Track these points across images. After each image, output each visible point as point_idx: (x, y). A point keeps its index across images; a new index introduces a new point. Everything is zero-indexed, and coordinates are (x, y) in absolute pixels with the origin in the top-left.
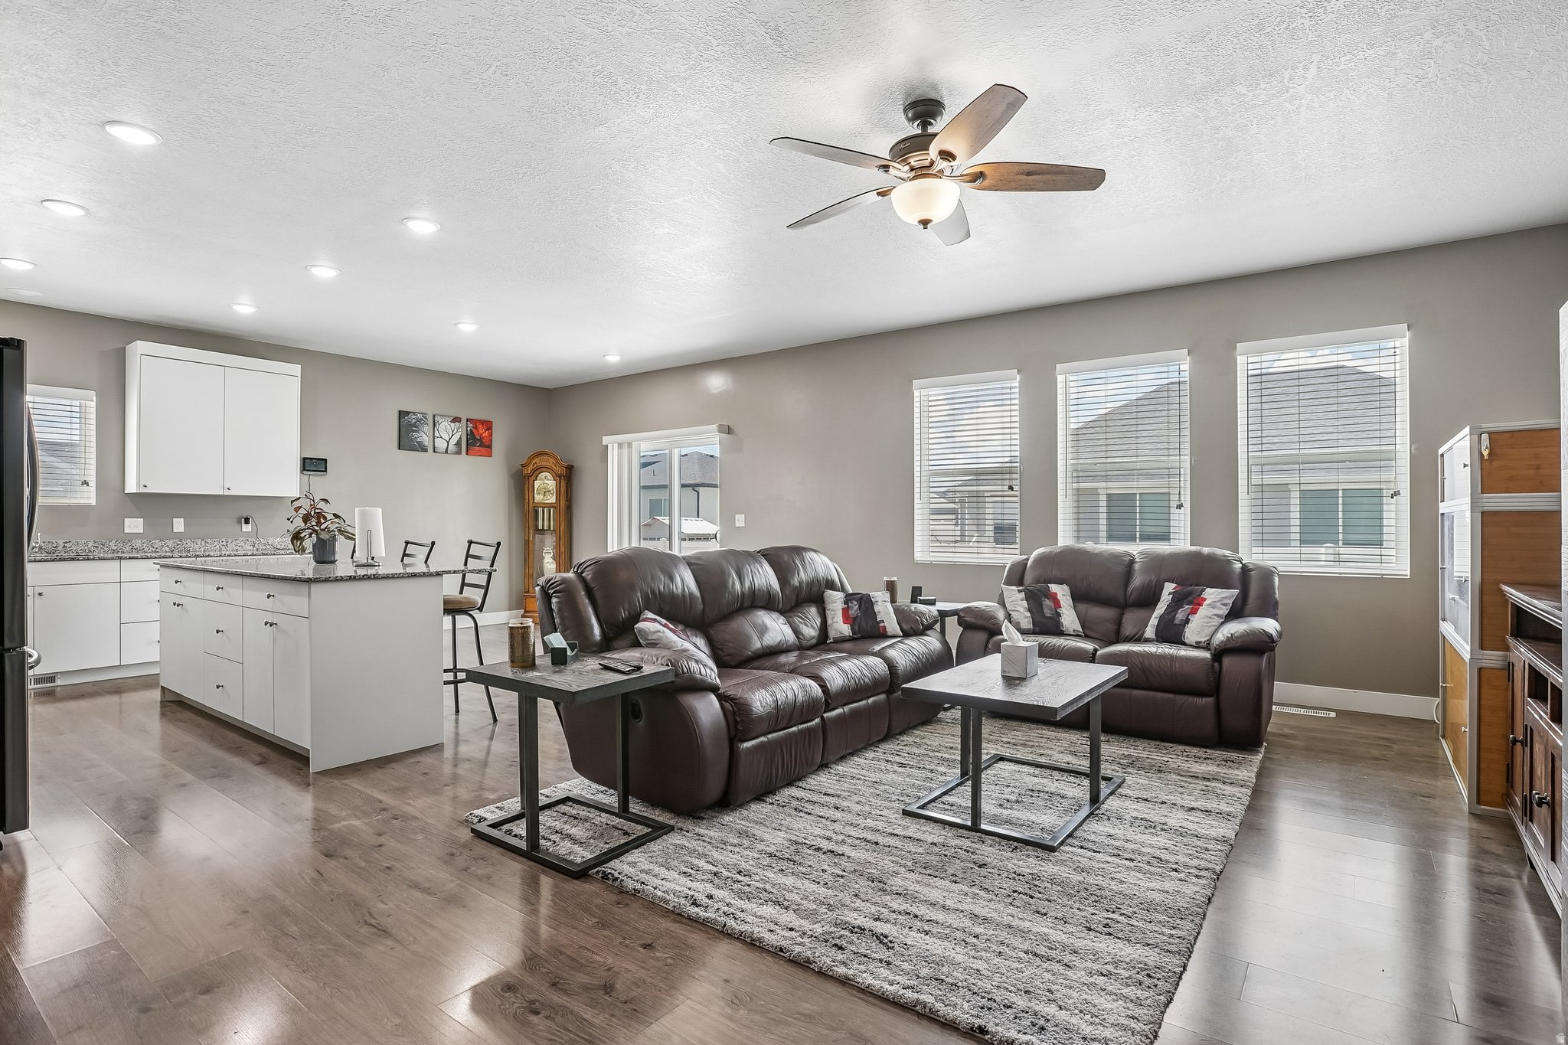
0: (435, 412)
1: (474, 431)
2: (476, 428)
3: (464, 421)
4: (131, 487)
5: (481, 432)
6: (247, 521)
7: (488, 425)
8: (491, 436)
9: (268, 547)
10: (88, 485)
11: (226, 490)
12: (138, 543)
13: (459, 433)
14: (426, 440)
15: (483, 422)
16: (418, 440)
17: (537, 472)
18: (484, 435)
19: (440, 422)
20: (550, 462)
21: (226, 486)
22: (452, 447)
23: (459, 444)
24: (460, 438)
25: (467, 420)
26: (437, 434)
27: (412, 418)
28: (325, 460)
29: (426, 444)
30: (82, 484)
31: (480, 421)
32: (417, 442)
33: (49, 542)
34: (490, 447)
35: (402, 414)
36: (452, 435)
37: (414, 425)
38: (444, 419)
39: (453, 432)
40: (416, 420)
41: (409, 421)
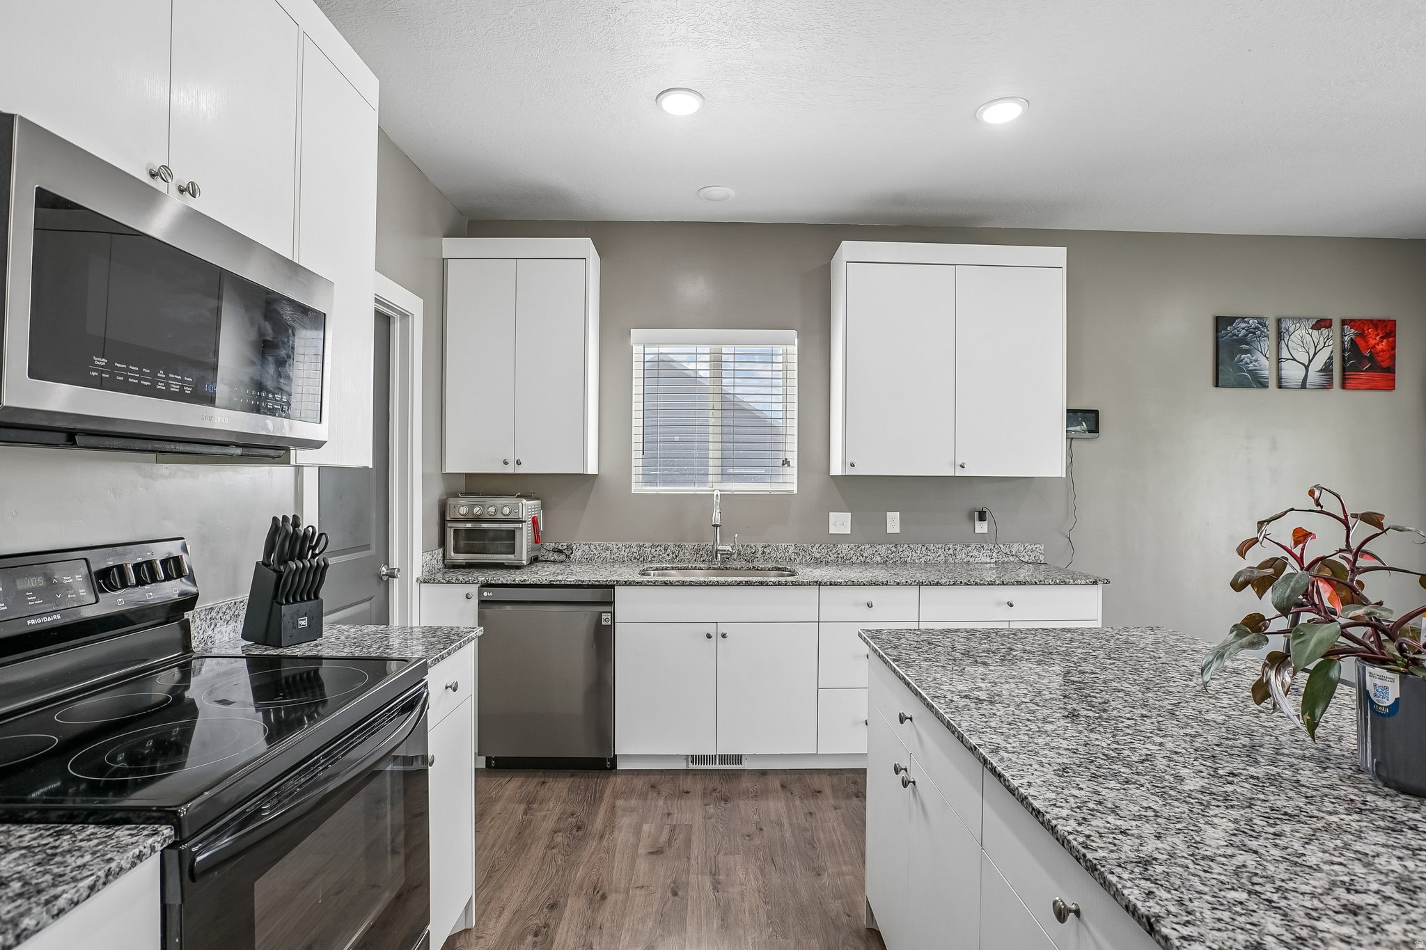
0: (1279, 315)
1: (1360, 342)
2: (1362, 335)
3: (1336, 325)
4: (837, 469)
5: (1372, 342)
6: (982, 517)
7: (1387, 329)
8: (1394, 348)
9: (1011, 558)
10: (789, 465)
11: (958, 468)
12: (844, 549)
13: (1328, 348)
14: (1265, 365)
15: (1375, 324)
16: (1251, 366)
18: (1379, 347)
19: (1291, 329)
21: (959, 462)
24: (1331, 358)
25: (1344, 322)
26: (1285, 354)
27: (1240, 329)
28: (1096, 412)
29: (1266, 373)
30: (783, 465)
31: (1371, 321)
32: (1250, 371)
33: (748, 546)
34: (1391, 370)
35: (1221, 323)
36: (1315, 354)
37: (1243, 341)
38: (1298, 325)
39: (1316, 347)
40: (1247, 330)
41: (1234, 335)
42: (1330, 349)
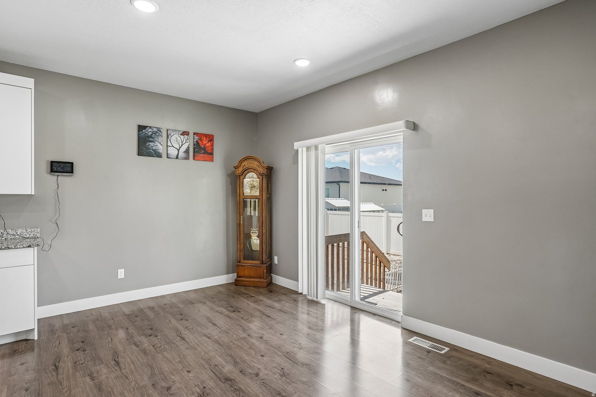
0: (168, 128)
1: (200, 142)
2: (201, 140)
3: (191, 134)
5: (205, 142)
7: (210, 138)
8: (213, 146)
9: (17, 236)
14: (160, 148)
15: (206, 136)
16: (154, 148)
17: (245, 173)
18: (207, 145)
19: (172, 134)
20: (255, 164)
22: (182, 154)
23: (187, 151)
24: (188, 147)
25: (194, 134)
26: (169, 144)
27: (149, 132)
28: (72, 163)
29: (161, 151)
31: (204, 134)
32: (153, 150)
34: (212, 154)
35: (141, 128)
36: (182, 145)
37: (150, 137)
38: (175, 133)
39: (182, 142)
40: (152, 132)
41: (146, 134)
42: (188, 144)
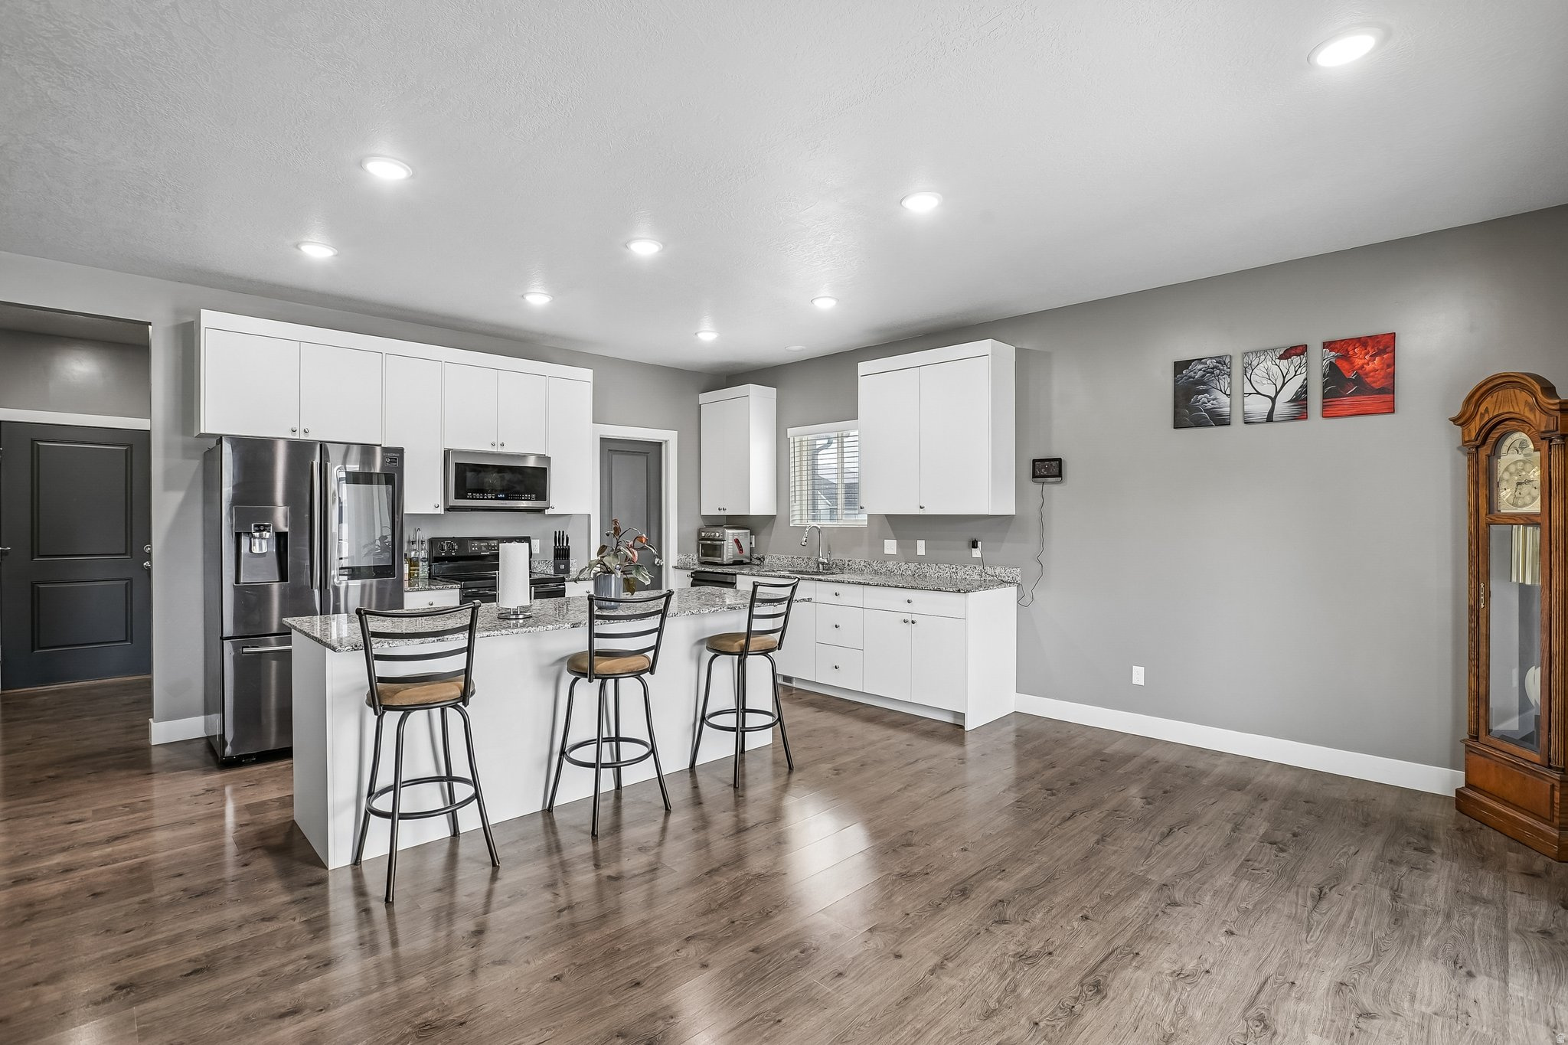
0: (1247, 349)
1: (1343, 366)
2: (1344, 357)
3: (1315, 350)
5: (1359, 362)
6: (974, 545)
7: (1384, 344)
8: (1391, 365)
11: (919, 509)
14: (1222, 402)
15: (1367, 342)
16: (1209, 406)
17: (1495, 435)
18: (1369, 367)
19: (1255, 363)
20: (1519, 403)
21: (921, 503)
22: (1282, 407)
23: (1300, 399)
24: (1304, 388)
25: (1325, 346)
26: (1249, 389)
27: (1197, 371)
28: (1059, 460)
29: (1225, 410)
31: (1359, 339)
32: (1206, 411)
34: (1389, 390)
35: (1180, 366)
36: (1284, 384)
37: (1201, 381)
38: (1262, 357)
39: (1284, 378)
40: (1204, 371)
41: (1190, 377)
42: (1303, 376)
